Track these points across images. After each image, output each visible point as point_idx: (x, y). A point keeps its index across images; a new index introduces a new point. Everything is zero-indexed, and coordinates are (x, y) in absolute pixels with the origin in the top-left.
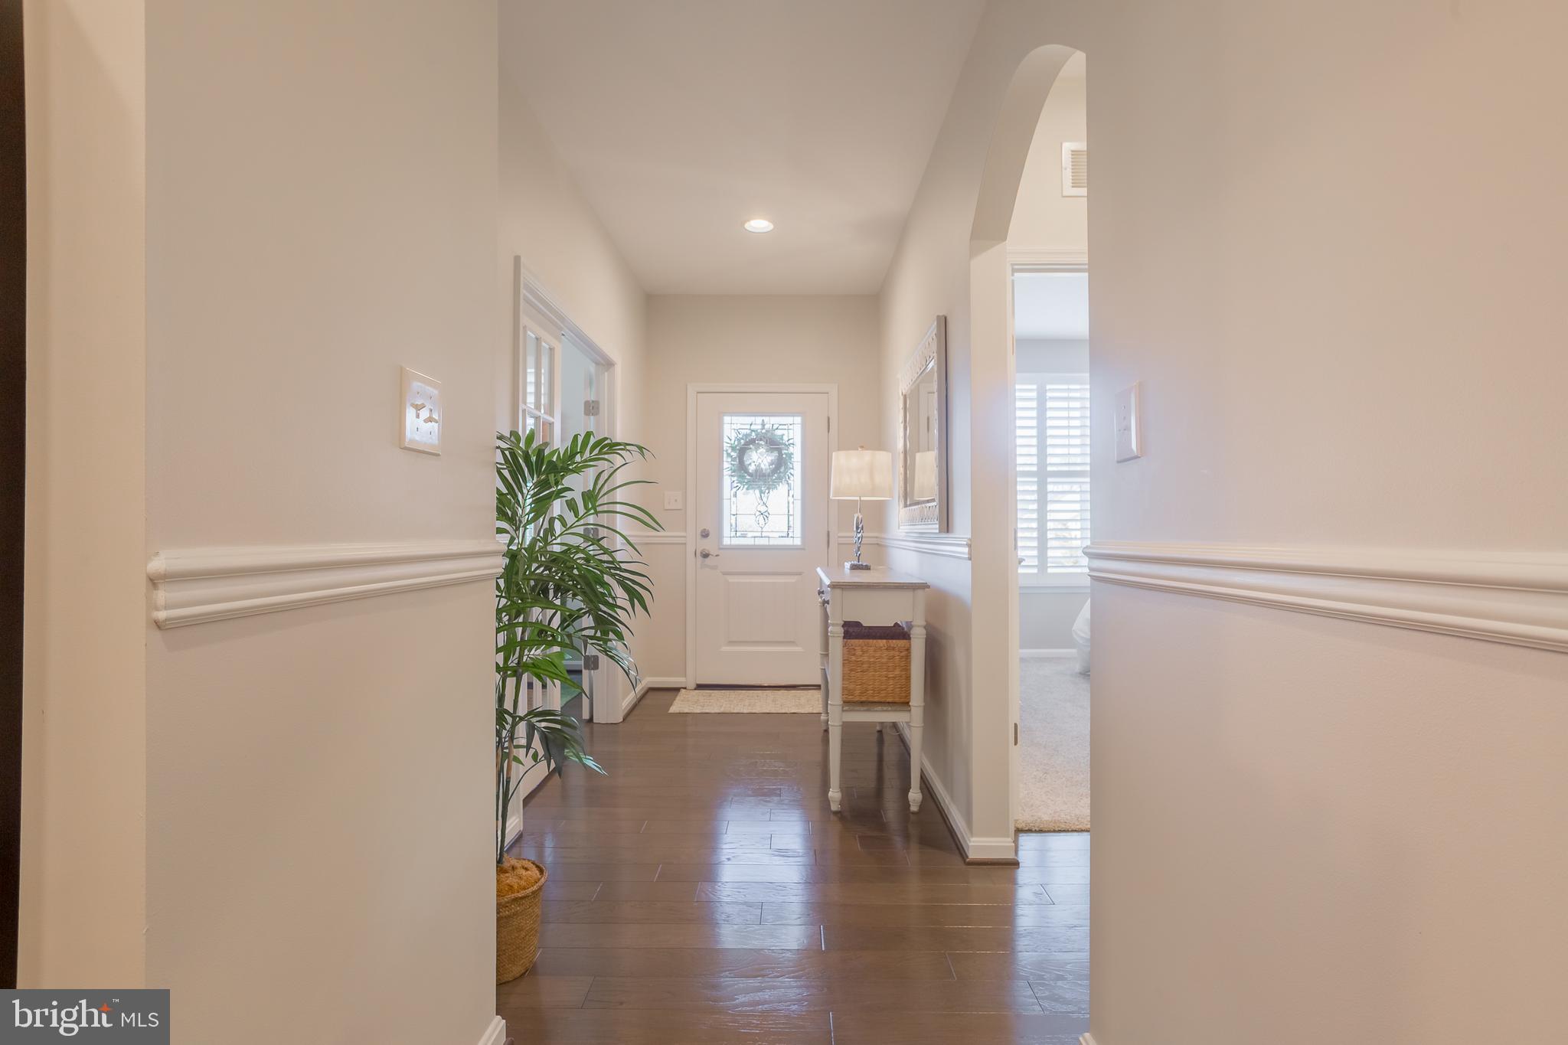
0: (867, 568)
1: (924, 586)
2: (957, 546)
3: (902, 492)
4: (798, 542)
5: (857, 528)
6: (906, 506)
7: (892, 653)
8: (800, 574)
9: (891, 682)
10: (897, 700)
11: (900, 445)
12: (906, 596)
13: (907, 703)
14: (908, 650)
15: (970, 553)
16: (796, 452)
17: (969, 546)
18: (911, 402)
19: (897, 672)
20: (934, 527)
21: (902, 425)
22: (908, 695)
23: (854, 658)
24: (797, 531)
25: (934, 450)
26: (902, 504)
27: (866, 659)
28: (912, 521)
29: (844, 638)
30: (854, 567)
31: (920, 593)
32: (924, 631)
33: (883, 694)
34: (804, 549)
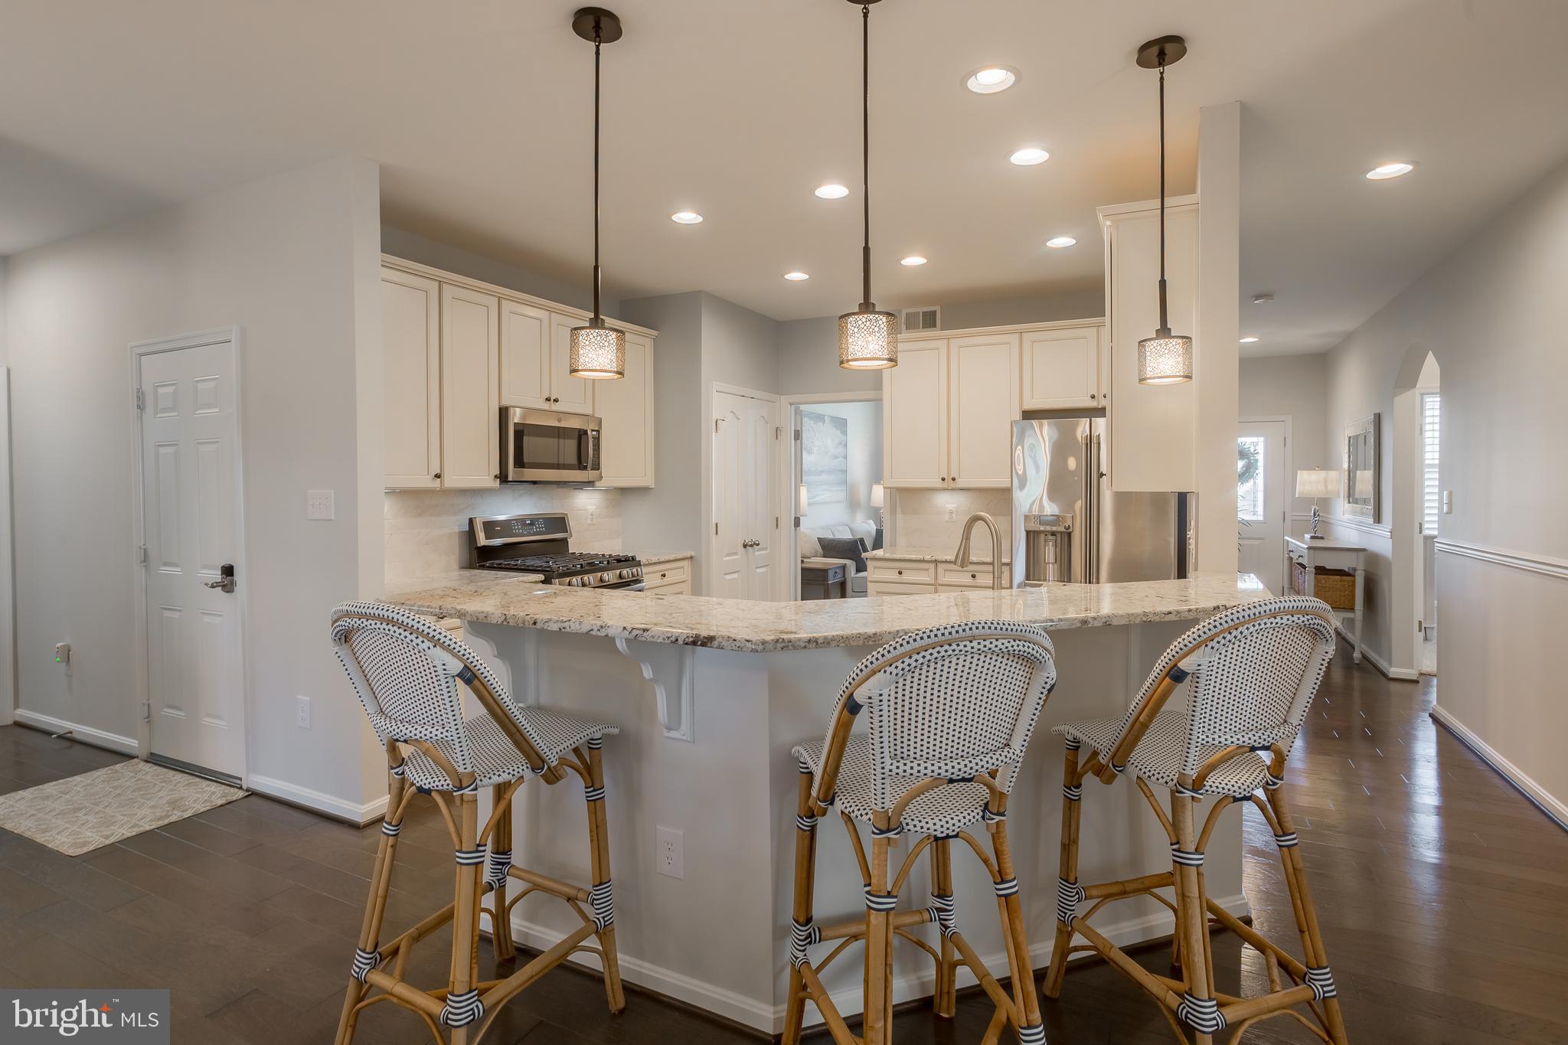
0: (1322, 538)
1: (1364, 550)
2: (1384, 530)
3: (1346, 495)
4: (1261, 518)
5: (1315, 514)
6: (1349, 503)
7: (1343, 583)
8: (1262, 539)
9: (1343, 598)
10: (1347, 607)
11: (1346, 466)
12: (1353, 555)
13: (1353, 609)
14: (1354, 582)
15: (1391, 535)
16: (1260, 458)
17: (1391, 532)
18: (1353, 442)
19: (1347, 593)
20: (1371, 520)
21: (1347, 455)
22: (1354, 604)
23: (1320, 585)
24: (1260, 509)
25: (1370, 469)
26: (1346, 501)
27: (1327, 585)
28: (1354, 513)
29: (1315, 574)
30: (1312, 538)
31: (1361, 553)
32: (1363, 572)
33: (1338, 604)
34: (1265, 523)
